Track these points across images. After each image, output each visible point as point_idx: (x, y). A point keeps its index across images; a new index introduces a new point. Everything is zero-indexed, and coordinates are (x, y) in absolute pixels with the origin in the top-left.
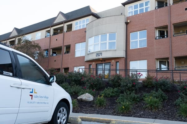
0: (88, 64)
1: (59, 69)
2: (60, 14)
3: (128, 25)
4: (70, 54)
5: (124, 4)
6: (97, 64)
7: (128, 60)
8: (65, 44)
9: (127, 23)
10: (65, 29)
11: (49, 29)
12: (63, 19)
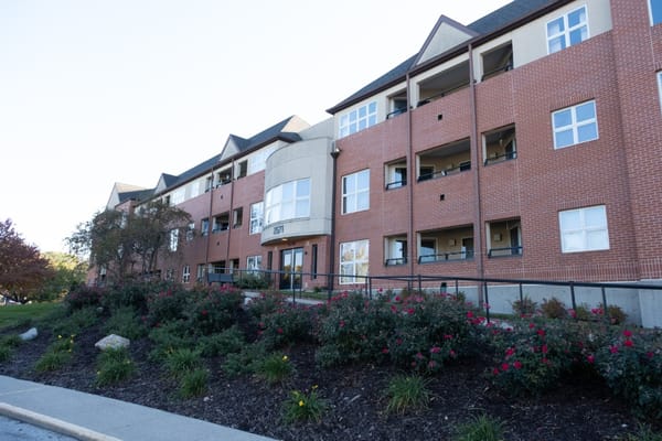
0: (266, 251)
1: (224, 262)
2: (230, 141)
3: (338, 159)
4: (241, 228)
5: (333, 111)
6: (282, 251)
7: (337, 240)
8: (235, 207)
9: (335, 156)
10: (237, 173)
11: (209, 175)
12: (234, 150)
